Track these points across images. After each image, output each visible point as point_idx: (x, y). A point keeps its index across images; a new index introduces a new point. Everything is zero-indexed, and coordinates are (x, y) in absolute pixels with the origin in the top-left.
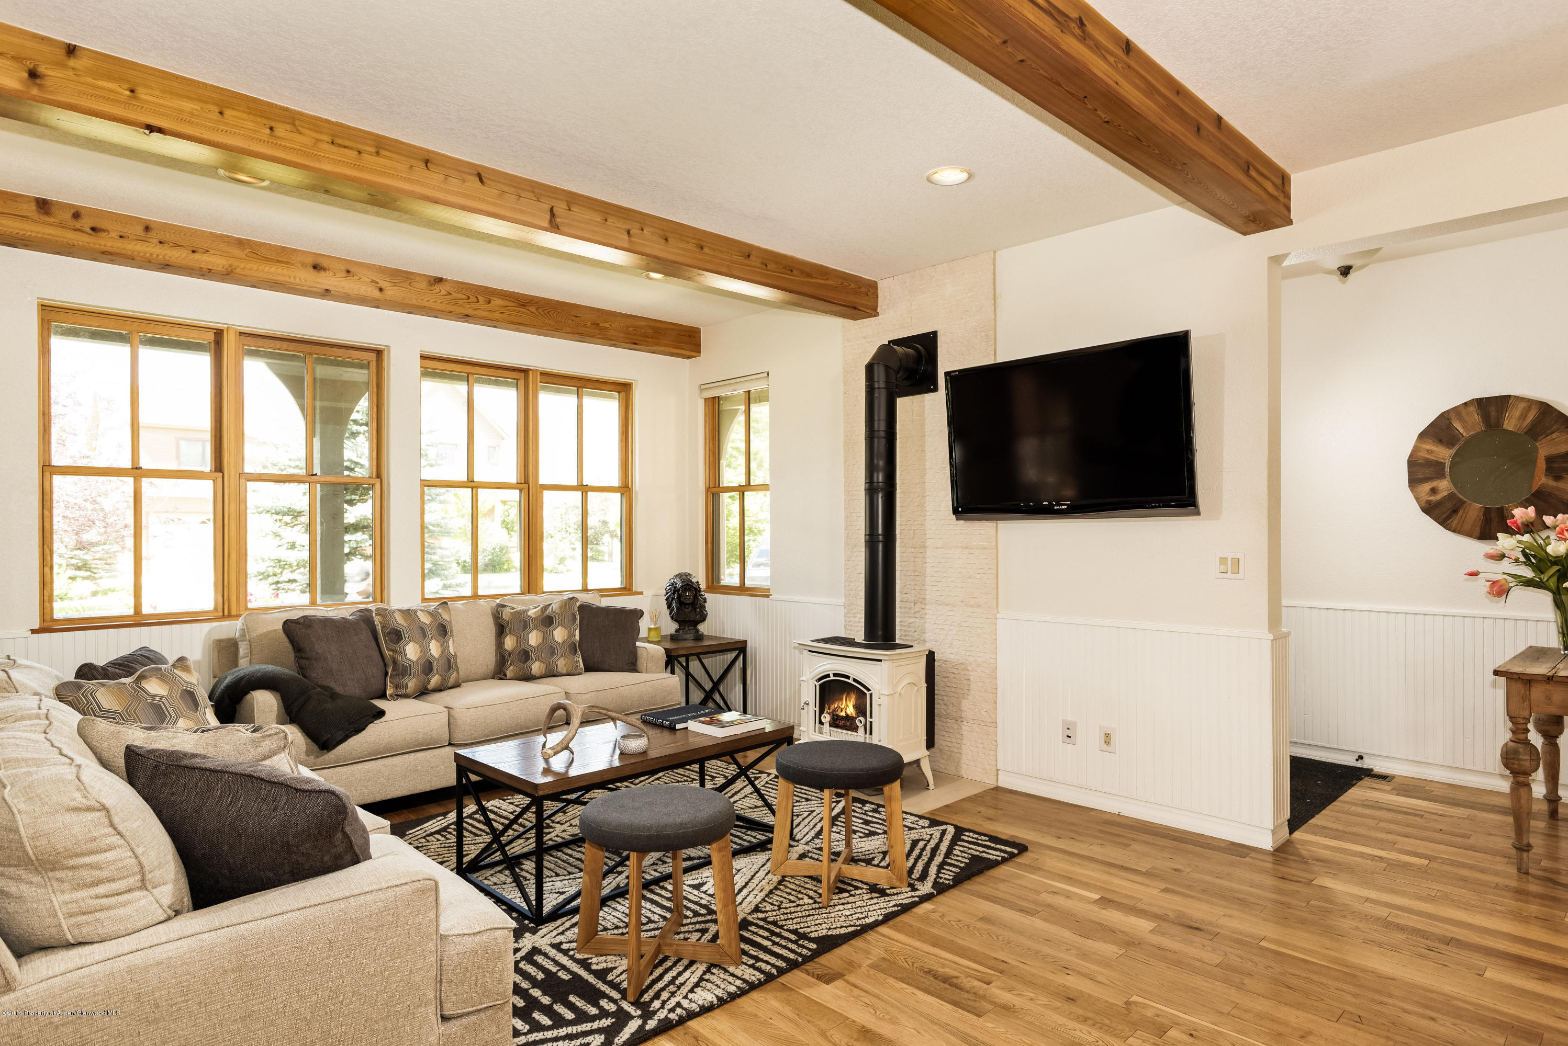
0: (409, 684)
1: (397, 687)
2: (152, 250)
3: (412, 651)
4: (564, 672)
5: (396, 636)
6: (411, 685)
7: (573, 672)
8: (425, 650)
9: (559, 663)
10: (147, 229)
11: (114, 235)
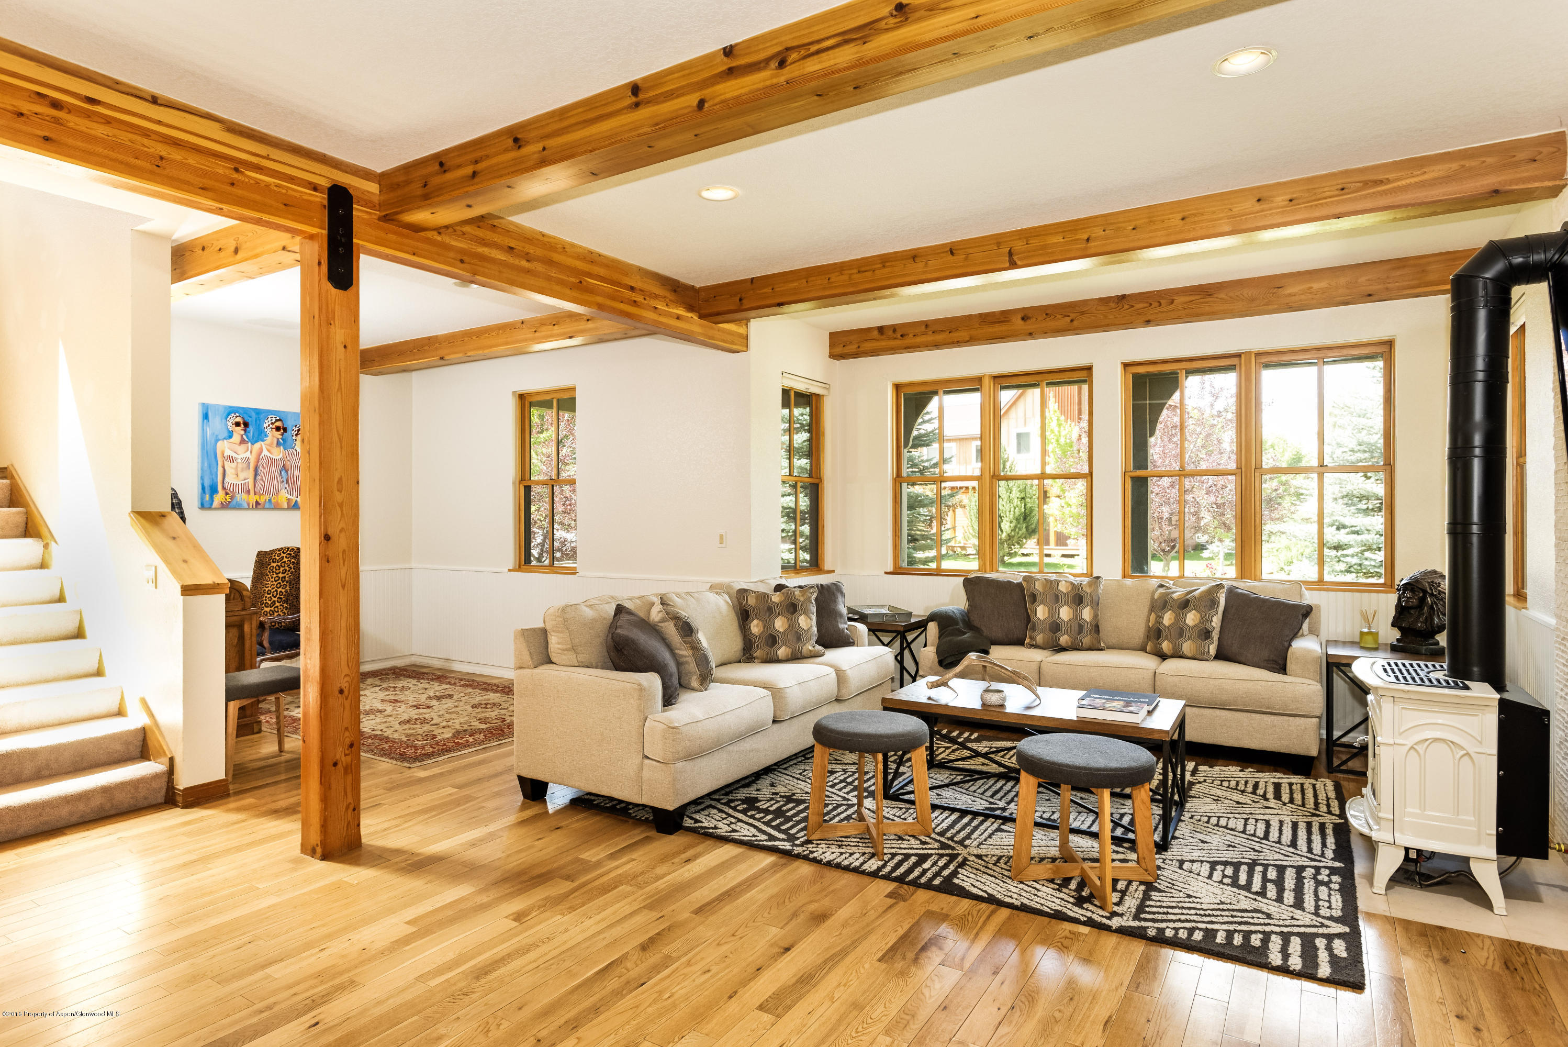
0: (1038, 638)
1: (1031, 638)
2: (930, 338)
3: (1041, 612)
4: (1189, 655)
5: (1034, 598)
6: (1039, 638)
7: (1197, 656)
8: (1053, 612)
9: (1185, 645)
10: (927, 326)
11: (911, 335)
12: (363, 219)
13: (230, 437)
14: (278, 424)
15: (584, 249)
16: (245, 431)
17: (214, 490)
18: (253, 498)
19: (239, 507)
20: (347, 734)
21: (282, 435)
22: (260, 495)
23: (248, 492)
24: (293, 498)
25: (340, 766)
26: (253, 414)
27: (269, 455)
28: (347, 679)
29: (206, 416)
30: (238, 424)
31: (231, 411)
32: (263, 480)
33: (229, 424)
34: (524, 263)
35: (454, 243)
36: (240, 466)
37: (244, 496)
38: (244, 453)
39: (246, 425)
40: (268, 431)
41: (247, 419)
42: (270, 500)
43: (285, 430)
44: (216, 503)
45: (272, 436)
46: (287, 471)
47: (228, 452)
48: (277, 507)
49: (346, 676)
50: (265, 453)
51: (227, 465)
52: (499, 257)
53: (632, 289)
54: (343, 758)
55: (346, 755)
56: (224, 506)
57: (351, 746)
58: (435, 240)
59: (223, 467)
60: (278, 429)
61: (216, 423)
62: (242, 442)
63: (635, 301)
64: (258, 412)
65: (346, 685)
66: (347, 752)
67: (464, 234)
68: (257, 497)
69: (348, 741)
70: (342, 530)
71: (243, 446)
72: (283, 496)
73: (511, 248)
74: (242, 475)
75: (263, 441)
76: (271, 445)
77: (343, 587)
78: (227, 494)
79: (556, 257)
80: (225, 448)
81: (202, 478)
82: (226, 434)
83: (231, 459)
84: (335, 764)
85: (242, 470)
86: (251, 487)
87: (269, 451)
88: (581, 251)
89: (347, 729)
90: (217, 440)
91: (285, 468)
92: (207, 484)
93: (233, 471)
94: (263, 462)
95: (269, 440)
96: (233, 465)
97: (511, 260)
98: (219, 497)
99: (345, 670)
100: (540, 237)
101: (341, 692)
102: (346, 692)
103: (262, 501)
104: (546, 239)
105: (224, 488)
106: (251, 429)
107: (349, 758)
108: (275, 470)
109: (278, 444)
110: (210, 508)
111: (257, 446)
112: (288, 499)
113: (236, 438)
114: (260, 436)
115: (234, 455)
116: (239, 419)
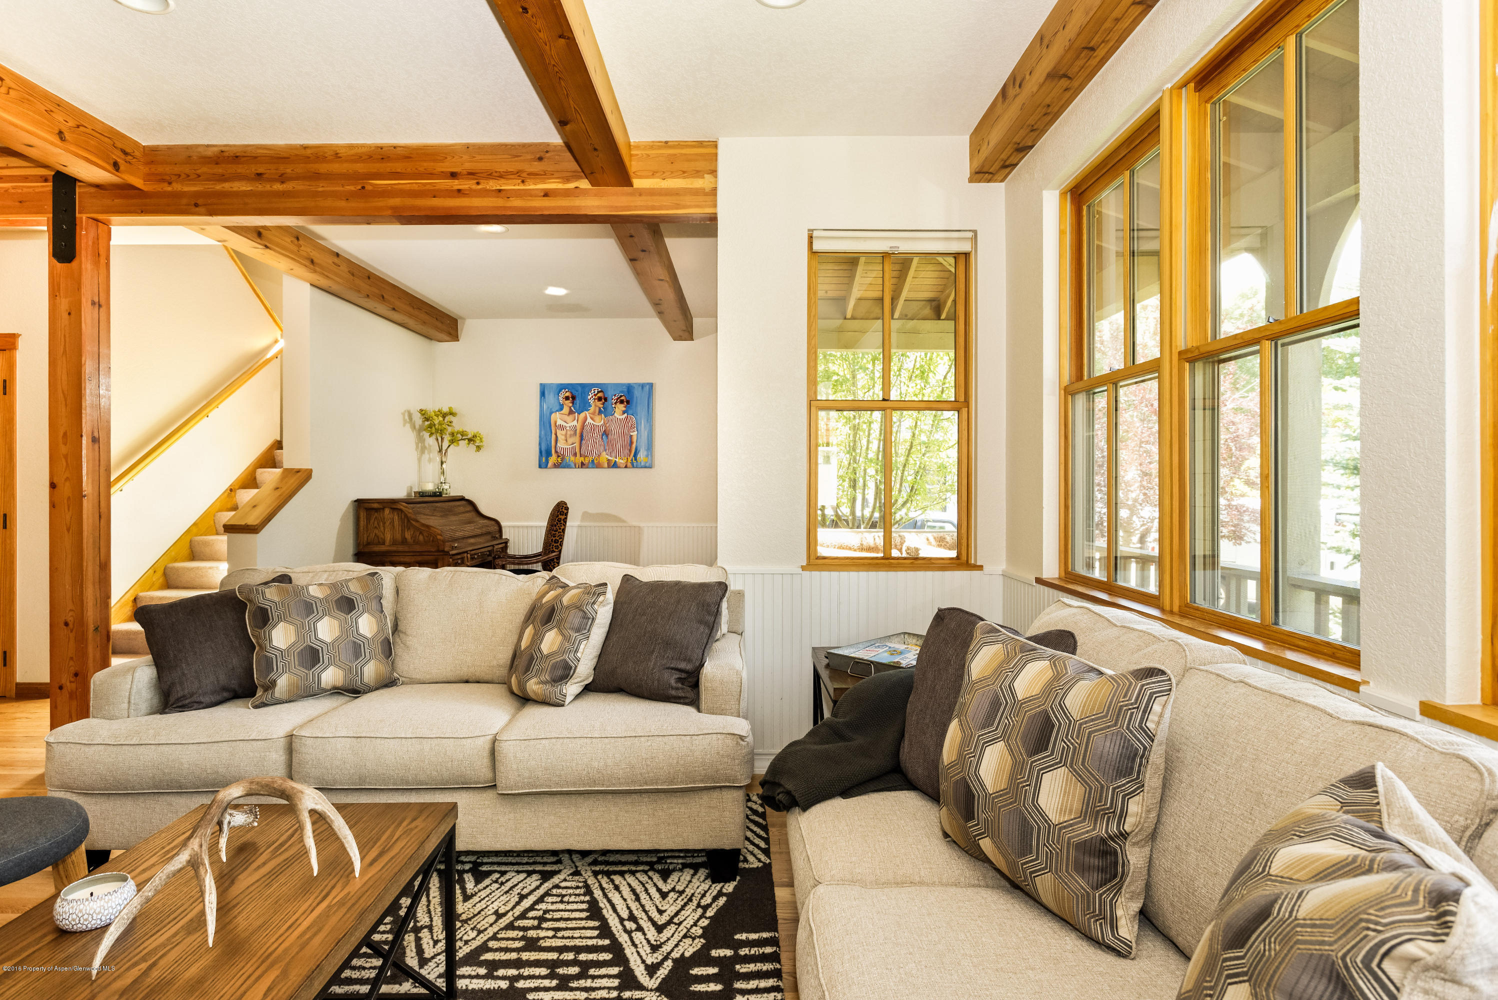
12: (90, 193)
13: (561, 409)
14: (599, 395)
15: (370, 146)
16: (573, 403)
17: (549, 454)
18: (579, 460)
19: (568, 466)
20: (72, 663)
21: (603, 404)
22: (585, 456)
23: (575, 455)
24: (613, 459)
25: (64, 690)
26: (580, 389)
27: (592, 422)
28: (71, 613)
29: (543, 394)
30: (567, 398)
31: (562, 387)
32: (589, 444)
33: (561, 399)
34: (278, 187)
35: (186, 189)
36: (569, 433)
37: (572, 458)
38: (572, 423)
39: (574, 398)
40: (591, 401)
41: (575, 393)
42: (593, 461)
43: (606, 399)
44: (550, 464)
45: (595, 405)
46: (607, 436)
47: (559, 422)
48: (599, 466)
49: (71, 610)
50: (589, 420)
51: (559, 432)
52: (244, 188)
53: (453, 175)
54: (68, 684)
55: (71, 682)
56: (557, 466)
57: (76, 675)
58: (165, 192)
59: (556, 434)
60: (600, 399)
61: (550, 398)
62: (571, 412)
63: (459, 191)
64: (583, 386)
65: (71, 619)
66: (72, 680)
67: (199, 176)
68: (582, 459)
69: (73, 670)
70: (67, 479)
71: (571, 416)
72: (605, 456)
73: (259, 175)
74: (570, 441)
75: (587, 410)
76: (594, 413)
77: (68, 530)
78: (558, 456)
79: (323, 168)
80: (558, 418)
81: (540, 444)
82: (558, 407)
83: (562, 427)
84: (61, 688)
85: (571, 436)
86: (578, 450)
87: (592, 419)
88: (364, 150)
89: (72, 658)
90: (551, 413)
91: (606, 433)
92: (543, 449)
93: (563, 437)
94: (587, 428)
95: (592, 409)
96: (564, 432)
97: (259, 187)
98: (553, 459)
99: (70, 606)
100: (303, 152)
101: (66, 624)
102: (71, 626)
103: (586, 462)
104: (309, 152)
105: (556, 452)
106: (577, 401)
107: (74, 685)
108: (597, 435)
109: (600, 412)
110: (546, 467)
111: (582, 415)
112: (608, 460)
113: (566, 410)
114: (585, 407)
115: (565, 424)
116: (568, 394)
